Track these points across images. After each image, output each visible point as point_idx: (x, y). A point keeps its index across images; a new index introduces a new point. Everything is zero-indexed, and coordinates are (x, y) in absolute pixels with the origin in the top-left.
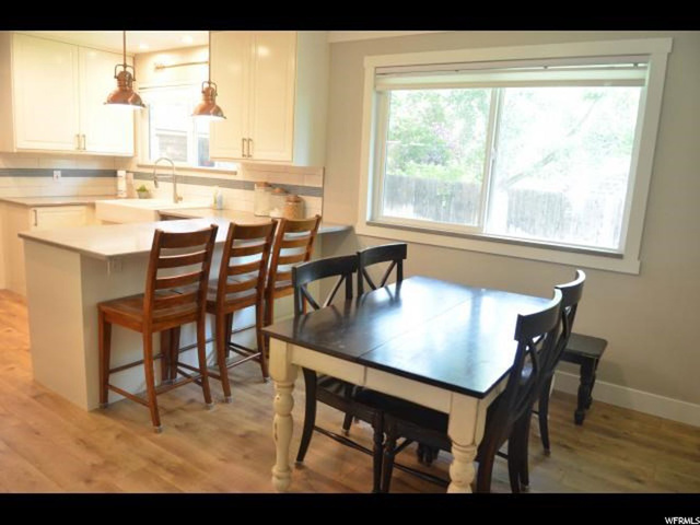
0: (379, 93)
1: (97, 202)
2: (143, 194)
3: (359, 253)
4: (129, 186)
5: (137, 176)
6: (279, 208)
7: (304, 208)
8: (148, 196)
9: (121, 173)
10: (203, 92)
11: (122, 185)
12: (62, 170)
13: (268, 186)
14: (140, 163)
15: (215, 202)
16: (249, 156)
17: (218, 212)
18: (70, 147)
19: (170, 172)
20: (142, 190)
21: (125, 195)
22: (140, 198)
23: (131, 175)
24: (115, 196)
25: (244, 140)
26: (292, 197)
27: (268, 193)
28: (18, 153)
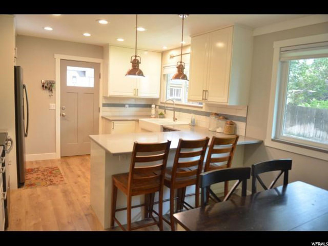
0: (283, 62)
1: (140, 119)
2: (162, 116)
3: (253, 166)
4: (156, 112)
5: (161, 107)
6: (222, 127)
7: (236, 128)
8: (164, 117)
9: (153, 106)
10: (177, 67)
11: (153, 112)
12: (129, 104)
13: (217, 115)
14: (162, 101)
15: (191, 122)
16: (206, 99)
17: (193, 127)
18: (131, 94)
19: (173, 106)
20: (161, 114)
21: (154, 116)
22: (160, 118)
23: (158, 107)
24: (149, 116)
25: (204, 91)
26: (228, 121)
27: (217, 119)
28: (109, 97)
